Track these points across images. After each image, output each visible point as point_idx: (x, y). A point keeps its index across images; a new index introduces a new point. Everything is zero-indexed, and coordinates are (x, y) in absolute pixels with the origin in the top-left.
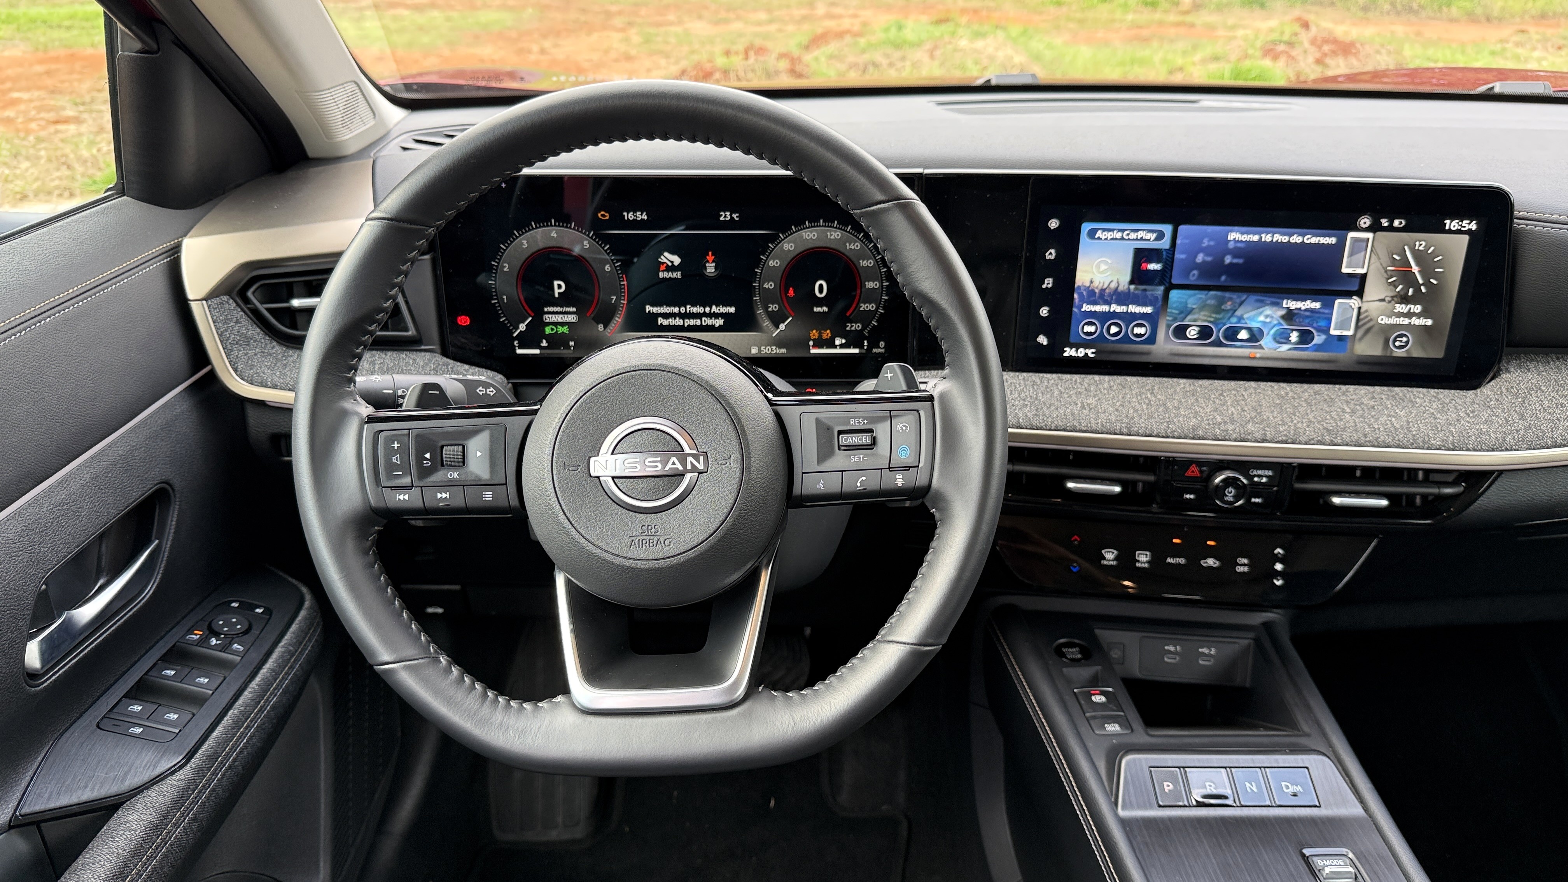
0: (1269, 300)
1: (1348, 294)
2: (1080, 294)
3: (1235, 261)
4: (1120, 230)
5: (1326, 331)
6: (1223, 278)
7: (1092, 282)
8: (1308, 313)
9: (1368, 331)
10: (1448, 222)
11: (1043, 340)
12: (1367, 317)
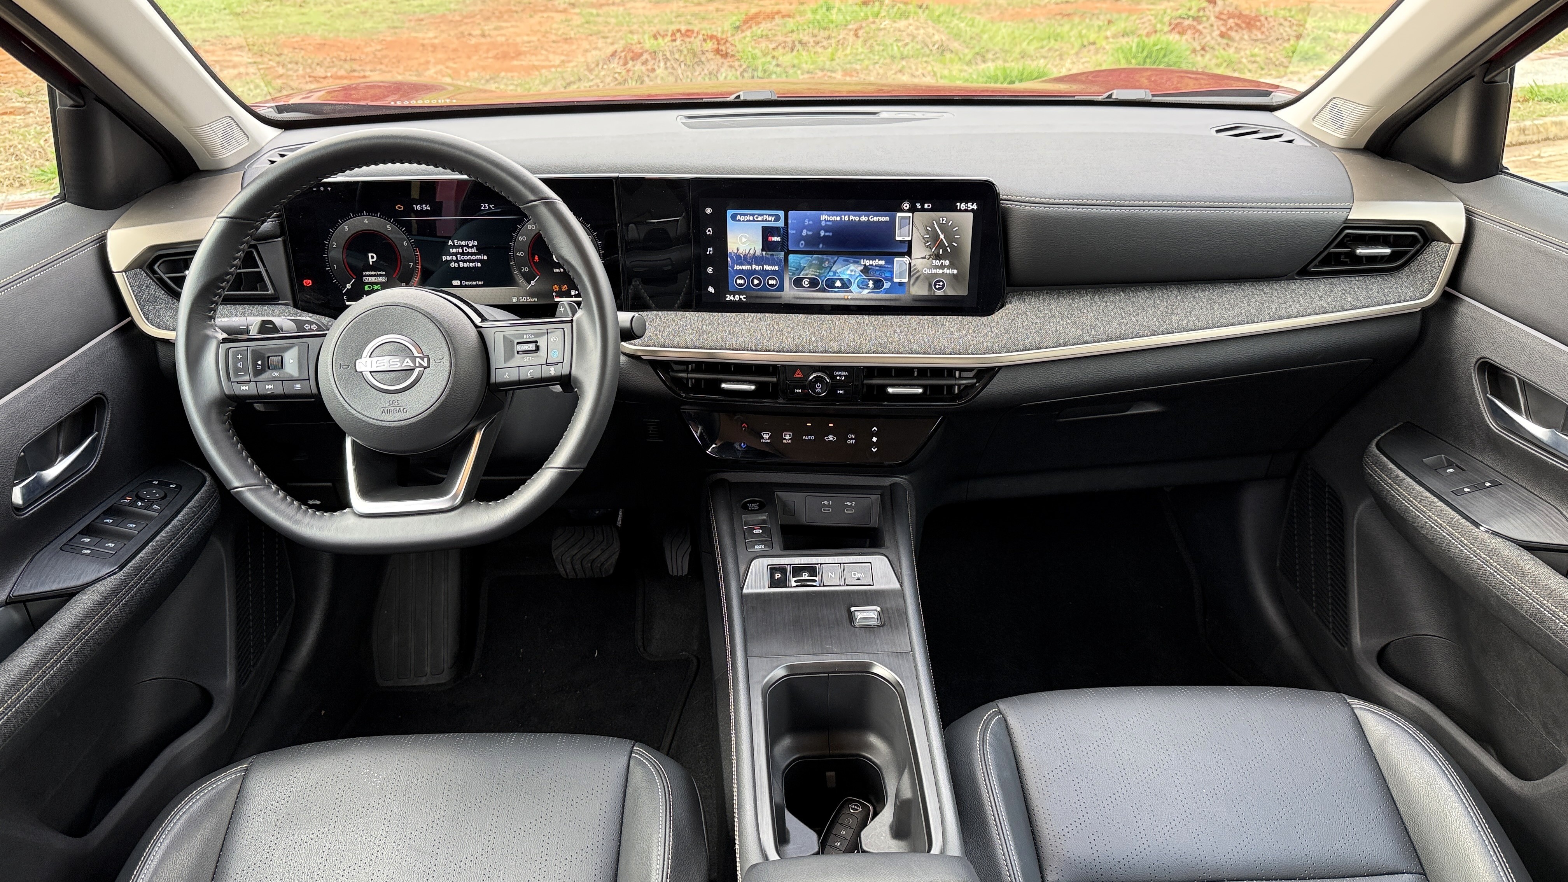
0: (851, 260)
1: (902, 254)
2: (732, 258)
3: (827, 234)
4: (751, 215)
5: (891, 279)
6: (821, 246)
7: (738, 250)
8: (877, 268)
9: (917, 278)
10: (958, 204)
11: (711, 289)
12: (915, 269)
